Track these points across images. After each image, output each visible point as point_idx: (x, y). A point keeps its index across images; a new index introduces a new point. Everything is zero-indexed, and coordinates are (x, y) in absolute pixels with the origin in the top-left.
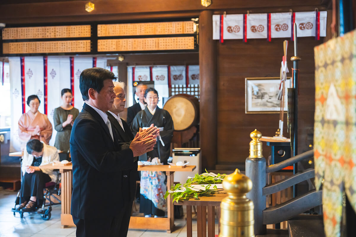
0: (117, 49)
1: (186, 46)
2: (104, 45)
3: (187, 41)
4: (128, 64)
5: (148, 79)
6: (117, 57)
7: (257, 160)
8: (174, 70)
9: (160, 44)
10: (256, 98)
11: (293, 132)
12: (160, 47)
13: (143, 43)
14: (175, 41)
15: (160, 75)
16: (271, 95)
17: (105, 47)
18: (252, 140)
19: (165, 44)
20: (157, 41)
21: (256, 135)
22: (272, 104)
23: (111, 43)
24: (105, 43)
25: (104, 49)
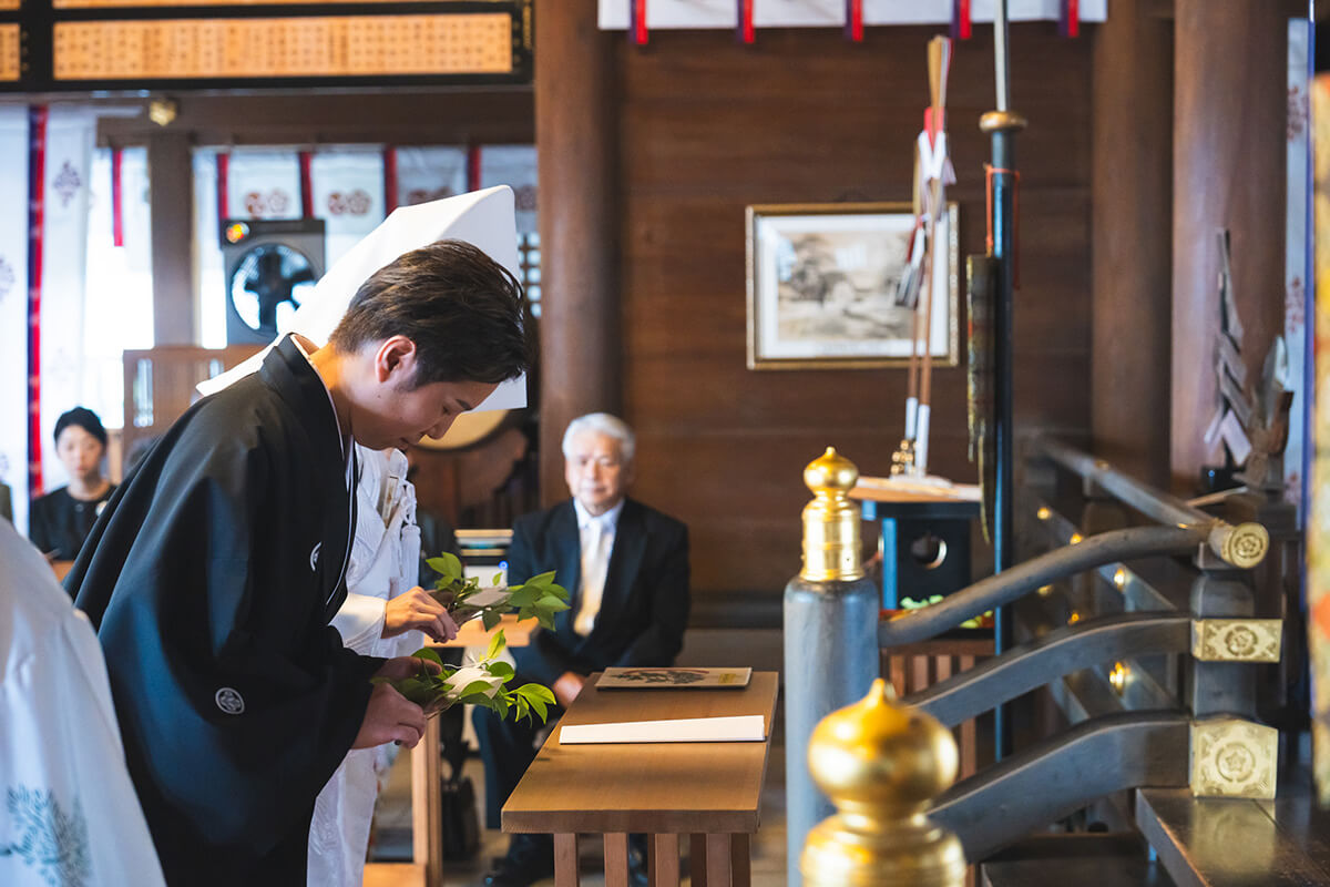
0: (146, 67)
1: (475, 57)
2: (85, 48)
3: (480, 36)
4: (195, 139)
5: (294, 211)
6: (146, 105)
7: (837, 589)
8: (415, 170)
9: (352, 46)
10: (794, 300)
11: (992, 455)
12: (352, 58)
13: (271, 43)
14: (424, 32)
15: (346, 190)
16: (862, 283)
17: (87, 57)
18: (813, 497)
19: (375, 46)
20: (338, 34)
21: (835, 474)
22: (867, 326)
23: (116, 38)
24: (90, 40)
25: (85, 66)
